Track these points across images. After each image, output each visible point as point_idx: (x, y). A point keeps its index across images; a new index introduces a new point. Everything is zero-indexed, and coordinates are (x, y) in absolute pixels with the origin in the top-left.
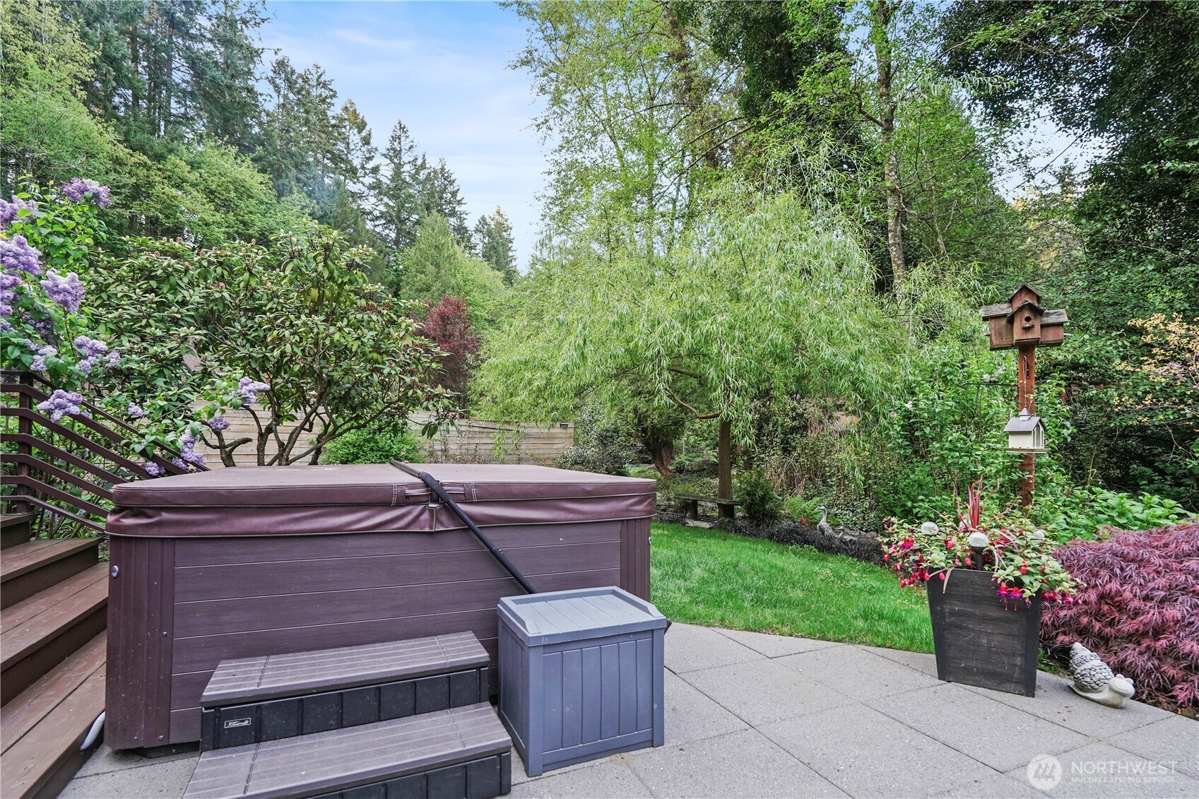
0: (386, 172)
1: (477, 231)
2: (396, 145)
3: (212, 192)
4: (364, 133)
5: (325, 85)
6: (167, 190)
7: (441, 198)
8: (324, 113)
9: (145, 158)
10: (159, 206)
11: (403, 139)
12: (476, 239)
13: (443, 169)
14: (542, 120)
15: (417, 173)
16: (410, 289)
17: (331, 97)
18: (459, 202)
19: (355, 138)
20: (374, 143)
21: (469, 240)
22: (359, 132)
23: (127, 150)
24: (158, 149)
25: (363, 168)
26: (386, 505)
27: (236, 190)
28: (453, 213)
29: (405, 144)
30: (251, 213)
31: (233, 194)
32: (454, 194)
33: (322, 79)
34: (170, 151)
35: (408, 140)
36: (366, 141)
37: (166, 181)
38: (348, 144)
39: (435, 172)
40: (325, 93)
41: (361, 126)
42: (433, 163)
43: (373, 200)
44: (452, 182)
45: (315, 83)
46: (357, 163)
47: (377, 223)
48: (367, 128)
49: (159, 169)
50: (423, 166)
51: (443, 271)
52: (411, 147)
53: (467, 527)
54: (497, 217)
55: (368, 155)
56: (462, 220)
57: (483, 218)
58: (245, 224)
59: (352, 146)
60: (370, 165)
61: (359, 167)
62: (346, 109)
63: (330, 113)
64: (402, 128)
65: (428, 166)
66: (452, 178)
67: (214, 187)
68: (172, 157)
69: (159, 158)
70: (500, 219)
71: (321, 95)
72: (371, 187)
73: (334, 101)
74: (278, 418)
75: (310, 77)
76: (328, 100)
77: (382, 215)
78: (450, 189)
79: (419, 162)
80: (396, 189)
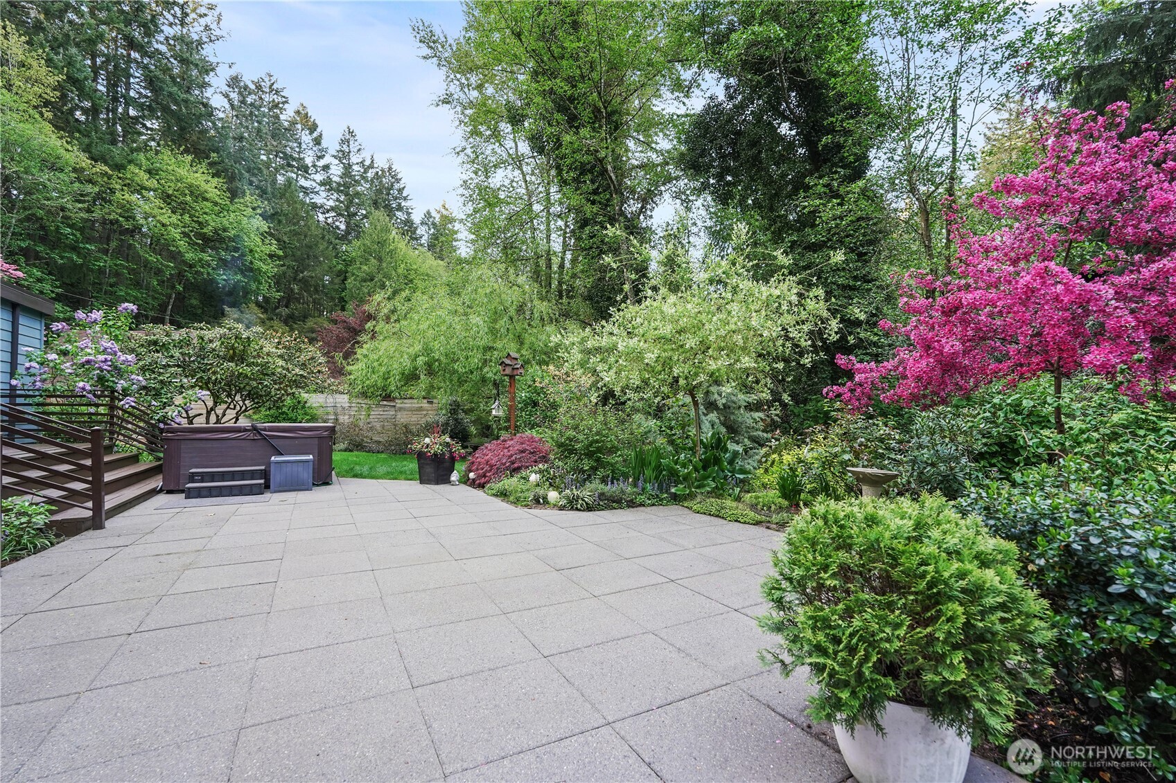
0: (336, 171)
1: (422, 223)
2: (345, 148)
3: (169, 196)
4: (315, 135)
5: (277, 92)
6: (127, 196)
7: (388, 194)
8: (277, 117)
9: (106, 168)
10: (119, 211)
11: (351, 143)
12: (421, 231)
13: (390, 169)
14: (460, 149)
15: (365, 172)
16: (355, 280)
17: (284, 103)
18: (405, 199)
19: (306, 138)
20: (324, 144)
21: (415, 233)
22: (311, 133)
23: (89, 161)
24: (118, 159)
25: (314, 166)
26: (240, 432)
27: (192, 193)
28: (400, 208)
29: (354, 147)
30: (205, 213)
31: (188, 198)
32: (400, 190)
33: (275, 87)
34: (130, 162)
35: (357, 143)
36: (317, 141)
37: (125, 188)
38: (300, 144)
39: (383, 171)
40: (278, 99)
41: (313, 128)
42: (381, 163)
43: (324, 194)
44: (398, 181)
45: (268, 90)
46: (309, 161)
47: (327, 215)
48: (319, 130)
49: (120, 178)
50: (371, 166)
51: (384, 265)
52: (359, 150)
53: (264, 438)
54: (443, 210)
55: (319, 154)
56: (409, 214)
57: (429, 213)
58: (200, 223)
59: (304, 146)
60: (321, 163)
61: (310, 165)
62: (298, 112)
63: (282, 117)
64: (351, 133)
65: (376, 165)
66: (399, 177)
67: (170, 192)
68: (131, 167)
69: (119, 167)
70: (445, 212)
71: (274, 101)
72: (322, 184)
73: (286, 106)
74: (215, 403)
75: (263, 84)
76: (281, 105)
77: (332, 209)
78: (396, 186)
79: (367, 163)
80: (345, 187)
